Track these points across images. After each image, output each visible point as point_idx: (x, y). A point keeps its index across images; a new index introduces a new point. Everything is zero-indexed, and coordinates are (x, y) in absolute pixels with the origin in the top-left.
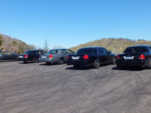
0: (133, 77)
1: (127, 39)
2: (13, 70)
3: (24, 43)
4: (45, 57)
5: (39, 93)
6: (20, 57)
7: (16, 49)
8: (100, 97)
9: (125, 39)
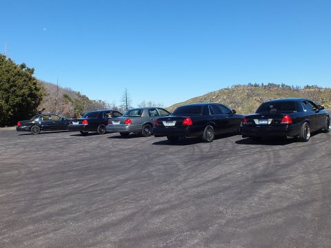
0: (265, 156)
1: (283, 86)
2: (61, 148)
3: (85, 98)
4: (118, 123)
5: (97, 183)
6: (74, 123)
7: (69, 108)
8: (194, 187)
9: (279, 86)
